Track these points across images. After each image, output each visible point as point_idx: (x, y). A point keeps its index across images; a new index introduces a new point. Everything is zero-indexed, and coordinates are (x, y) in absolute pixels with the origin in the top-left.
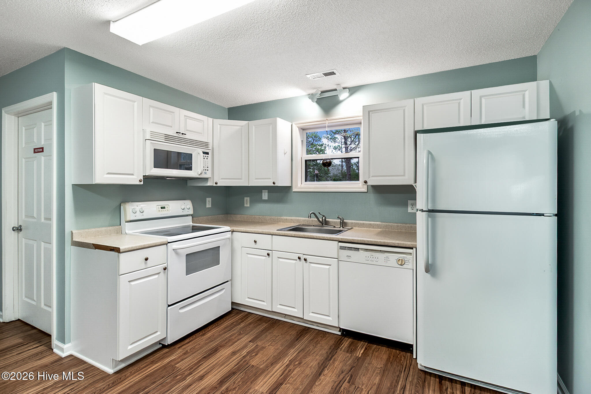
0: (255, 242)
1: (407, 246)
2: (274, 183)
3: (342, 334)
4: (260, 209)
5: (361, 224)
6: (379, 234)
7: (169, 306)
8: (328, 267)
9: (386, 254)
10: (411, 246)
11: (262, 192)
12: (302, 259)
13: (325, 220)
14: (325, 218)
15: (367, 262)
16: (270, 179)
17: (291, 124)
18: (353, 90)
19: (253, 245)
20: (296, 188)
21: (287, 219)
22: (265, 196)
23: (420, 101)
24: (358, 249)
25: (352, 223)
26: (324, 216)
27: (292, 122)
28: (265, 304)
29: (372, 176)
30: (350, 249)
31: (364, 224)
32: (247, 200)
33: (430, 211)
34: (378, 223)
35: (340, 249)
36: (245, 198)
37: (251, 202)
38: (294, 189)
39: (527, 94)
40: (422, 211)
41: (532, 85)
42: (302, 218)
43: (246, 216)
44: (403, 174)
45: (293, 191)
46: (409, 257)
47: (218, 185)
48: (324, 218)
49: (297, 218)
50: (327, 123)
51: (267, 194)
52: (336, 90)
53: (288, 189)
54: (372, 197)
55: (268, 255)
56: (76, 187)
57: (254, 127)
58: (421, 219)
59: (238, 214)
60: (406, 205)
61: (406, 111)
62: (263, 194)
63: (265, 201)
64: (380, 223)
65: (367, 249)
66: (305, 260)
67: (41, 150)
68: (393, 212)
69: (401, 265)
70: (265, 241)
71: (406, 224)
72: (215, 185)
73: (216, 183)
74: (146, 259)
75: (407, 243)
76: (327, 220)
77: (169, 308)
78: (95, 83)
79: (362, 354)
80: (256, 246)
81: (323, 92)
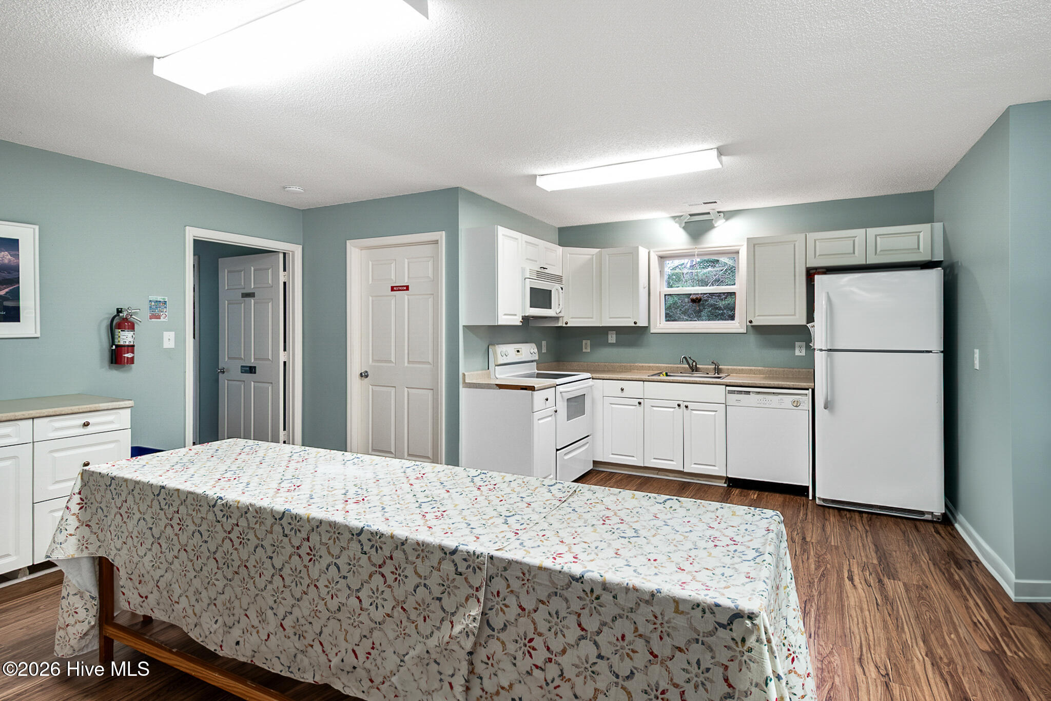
0: (622, 390)
1: (803, 387)
2: (635, 323)
3: (729, 486)
4: (605, 354)
5: (739, 370)
6: (765, 378)
7: (557, 450)
8: (713, 413)
9: (780, 396)
10: (807, 387)
11: (608, 334)
12: (683, 406)
13: (696, 366)
14: (696, 364)
15: (758, 405)
16: (630, 318)
17: (647, 251)
18: (729, 215)
19: (620, 394)
20: (655, 328)
21: (643, 366)
22: (612, 338)
23: (812, 236)
24: (748, 393)
25: (728, 369)
26: (694, 361)
27: (648, 249)
28: (635, 459)
29: (758, 316)
30: (740, 392)
31: (742, 370)
32: (586, 345)
33: (830, 350)
34: (760, 368)
35: (728, 393)
36: (584, 342)
37: (593, 346)
38: (653, 330)
39: (921, 235)
40: (821, 350)
41: (927, 226)
42: (663, 365)
43: (586, 364)
44: (793, 313)
45: (651, 332)
46: (804, 398)
47: (568, 325)
48: (694, 364)
49: (657, 365)
50: (696, 251)
51: (614, 336)
52: (709, 213)
53: (645, 329)
54: (752, 338)
55: (640, 403)
56: (467, 328)
57: (607, 256)
58: (820, 359)
59: (574, 362)
60: (793, 347)
61: (796, 245)
62: (609, 336)
63: (612, 345)
64: (762, 368)
65: (759, 392)
66: (687, 407)
67: (405, 288)
68: (776, 355)
69: (796, 406)
70: (634, 388)
71: (793, 368)
72: (564, 325)
73: (566, 323)
74: (547, 400)
75: (802, 384)
76: (698, 366)
77: (558, 452)
78: (499, 227)
79: (757, 497)
80: (623, 395)
81: (691, 215)
